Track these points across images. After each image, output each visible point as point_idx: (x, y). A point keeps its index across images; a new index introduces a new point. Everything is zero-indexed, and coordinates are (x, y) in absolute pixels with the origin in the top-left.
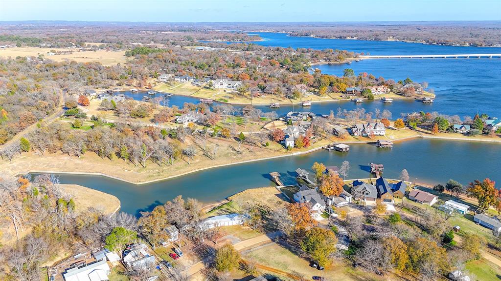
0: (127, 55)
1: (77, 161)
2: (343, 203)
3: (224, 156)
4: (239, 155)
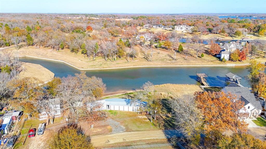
1: (56, 53)
3: (160, 60)
4: (174, 61)
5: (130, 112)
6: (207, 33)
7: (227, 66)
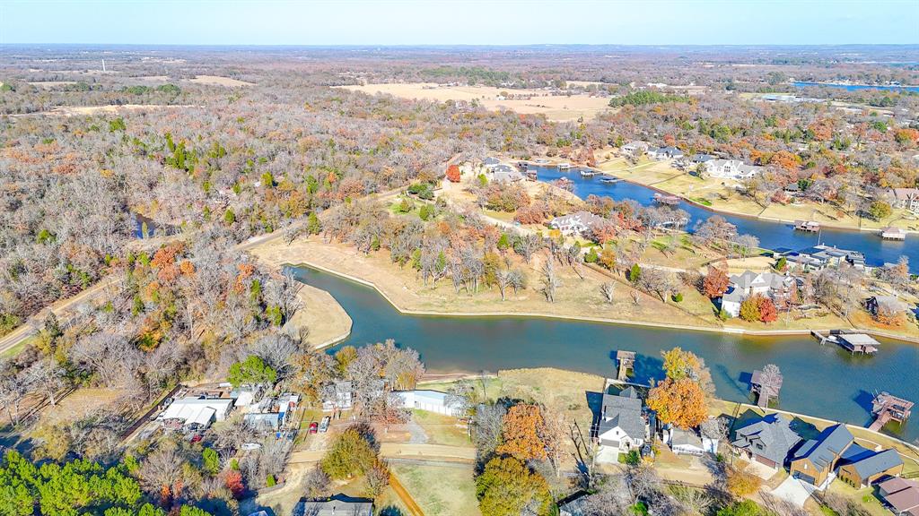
0: (613, 104)
1: (361, 260)
2: (688, 447)
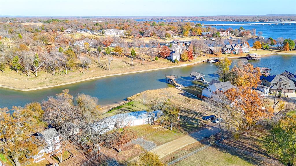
3: (118, 67)
4: (132, 67)
5: (142, 126)
6: (140, 37)
7: (181, 66)
